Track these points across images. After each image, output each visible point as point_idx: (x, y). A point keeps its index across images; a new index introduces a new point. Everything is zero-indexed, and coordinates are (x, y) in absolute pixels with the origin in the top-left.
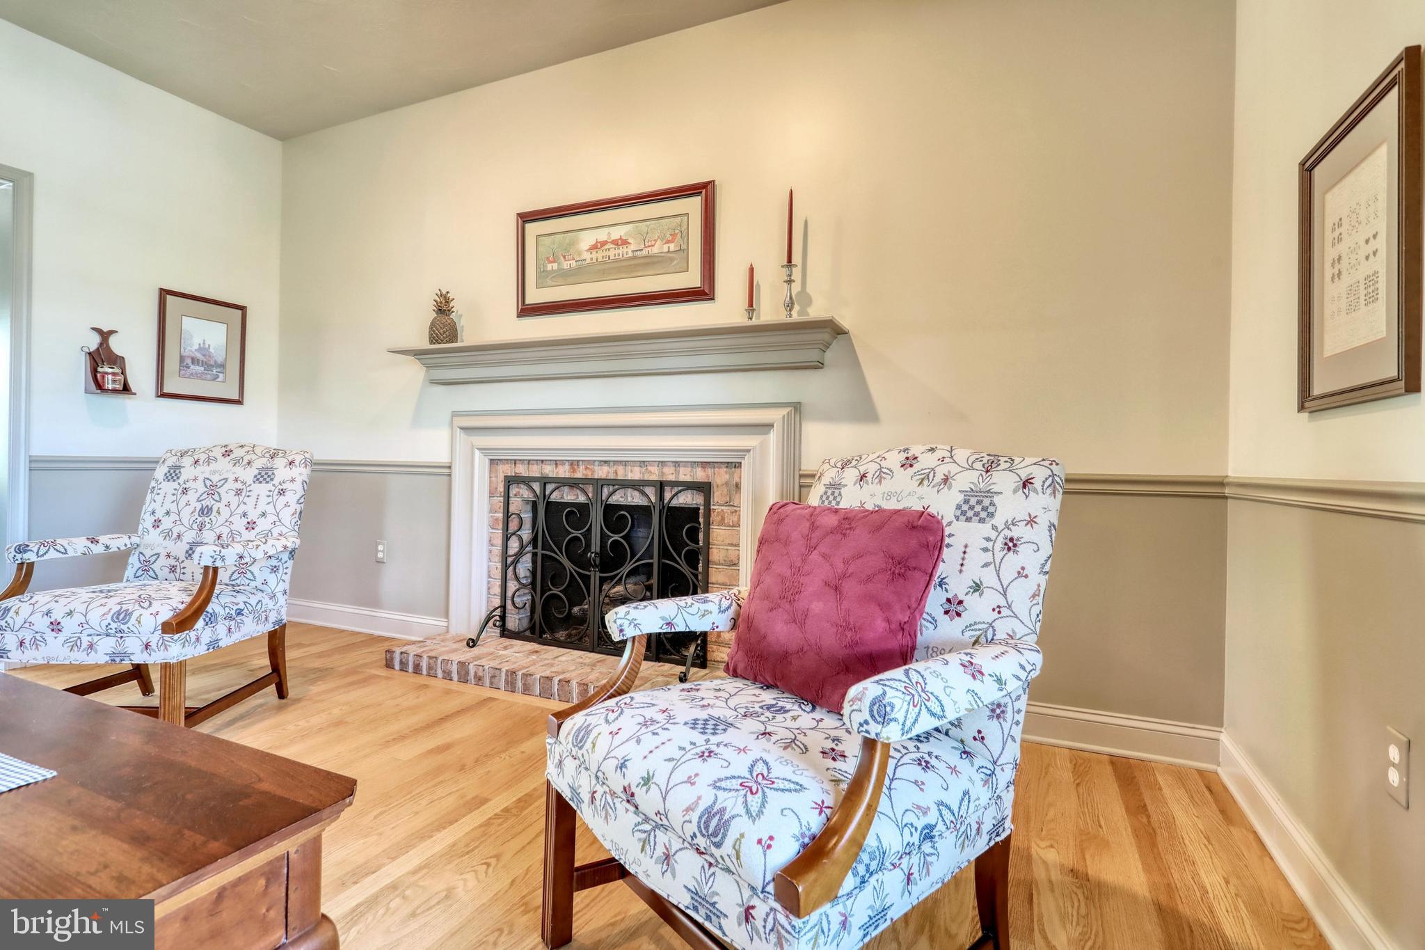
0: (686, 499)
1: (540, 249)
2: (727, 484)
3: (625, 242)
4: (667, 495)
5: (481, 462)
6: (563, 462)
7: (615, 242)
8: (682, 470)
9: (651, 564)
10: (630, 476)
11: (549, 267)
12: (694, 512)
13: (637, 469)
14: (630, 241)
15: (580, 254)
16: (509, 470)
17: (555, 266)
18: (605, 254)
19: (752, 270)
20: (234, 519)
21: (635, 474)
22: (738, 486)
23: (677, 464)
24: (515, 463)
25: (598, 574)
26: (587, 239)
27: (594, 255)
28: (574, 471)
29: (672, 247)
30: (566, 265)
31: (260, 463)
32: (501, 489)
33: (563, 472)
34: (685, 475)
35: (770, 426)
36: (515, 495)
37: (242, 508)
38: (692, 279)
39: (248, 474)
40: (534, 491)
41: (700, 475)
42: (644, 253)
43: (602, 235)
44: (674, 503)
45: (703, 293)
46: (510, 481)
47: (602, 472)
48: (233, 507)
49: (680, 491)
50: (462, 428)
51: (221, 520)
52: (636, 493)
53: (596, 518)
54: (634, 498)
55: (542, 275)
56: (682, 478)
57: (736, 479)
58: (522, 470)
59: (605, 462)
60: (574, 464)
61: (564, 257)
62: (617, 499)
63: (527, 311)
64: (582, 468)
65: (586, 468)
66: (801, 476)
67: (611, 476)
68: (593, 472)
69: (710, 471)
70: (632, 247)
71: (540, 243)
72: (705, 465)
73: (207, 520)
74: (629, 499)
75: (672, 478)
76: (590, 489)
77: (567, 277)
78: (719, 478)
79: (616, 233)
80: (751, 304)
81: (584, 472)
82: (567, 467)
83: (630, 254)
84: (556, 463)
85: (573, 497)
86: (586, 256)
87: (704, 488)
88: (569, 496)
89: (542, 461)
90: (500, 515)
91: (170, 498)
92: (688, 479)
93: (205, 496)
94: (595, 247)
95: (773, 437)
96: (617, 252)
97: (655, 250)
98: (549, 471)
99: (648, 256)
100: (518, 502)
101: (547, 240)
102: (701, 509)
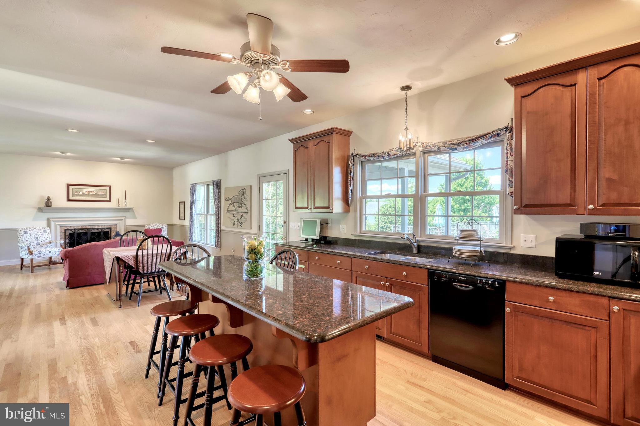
0: (107, 230)
2: (114, 228)
3: (93, 192)
4: (103, 230)
5: (58, 227)
6: (80, 226)
7: (91, 192)
8: (106, 226)
10: (95, 228)
11: (75, 194)
12: (108, 232)
13: (97, 226)
14: (95, 192)
15: (83, 192)
17: (77, 194)
18: (89, 193)
19: (119, 199)
21: (96, 227)
22: (116, 228)
24: (67, 227)
26: (86, 190)
27: (87, 193)
29: (103, 194)
30: (80, 194)
32: (63, 231)
33: (80, 228)
34: (106, 227)
35: (122, 220)
36: (67, 232)
37: (44, 237)
38: (107, 199)
40: (72, 231)
41: (109, 227)
42: (98, 194)
43: (88, 190)
44: (105, 231)
45: (110, 201)
46: (65, 230)
47: (89, 227)
49: (105, 229)
50: (53, 221)
51: (41, 239)
52: (97, 230)
54: (96, 231)
55: (73, 195)
58: (69, 228)
59: (89, 225)
60: (82, 226)
61: (79, 192)
62: (93, 231)
63: (68, 200)
64: (84, 226)
66: (126, 226)
67: (91, 228)
68: (87, 227)
71: (73, 189)
72: (110, 225)
73: (38, 239)
75: (104, 227)
76: (86, 230)
78: (112, 227)
79: (92, 190)
80: (118, 204)
82: (81, 227)
83: (95, 194)
84: (78, 226)
85: (83, 231)
86: (85, 193)
87: (110, 229)
88: (81, 231)
89: (74, 226)
90: (63, 236)
92: (107, 227)
93: (35, 235)
97: (100, 194)
98: (76, 227)
99: (98, 195)
100: (67, 234)
101: (75, 189)
102: (110, 231)
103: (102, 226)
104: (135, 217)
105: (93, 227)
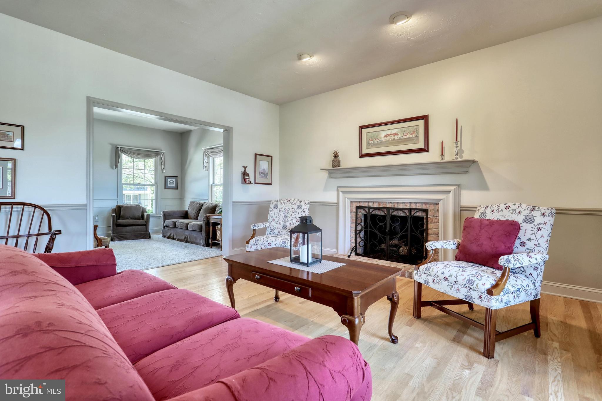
0: (419, 214)
1: (367, 137)
2: (434, 209)
3: (397, 134)
4: (413, 213)
5: (348, 202)
6: (376, 202)
7: (393, 135)
8: (418, 205)
9: (408, 234)
10: (399, 207)
11: (370, 142)
12: (421, 218)
13: (402, 205)
14: (398, 134)
15: (381, 138)
16: (358, 205)
17: (372, 142)
18: (390, 138)
19: (442, 143)
20: (293, 219)
21: (401, 206)
22: (438, 210)
23: (416, 203)
24: (359, 202)
25: (389, 237)
26: (383, 134)
27: (386, 139)
28: (380, 205)
29: (413, 136)
30: (376, 142)
31: (298, 204)
32: (355, 210)
33: (376, 205)
34: (419, 207)
35: (449, 192)
36: (360, 212)
37: (295, 216)
38: (421, 145)
39: (295, 207)
40: (366, 211)
41: (424, 207)
42: (404, 137)
43: (389, 132)
44: (415, 215)
45: (425, 150)
46: (357, 208)
47: (389, 206)
48: (293, 215)
49: (417, 212)
50: (341, 192)
51: (290, 219)
52: (402, 212)
53: (388, 220)
54: (401, 214)
55: (368, 145)
56: (418, 207)
57: (437, 208)
58: (362, 205)
59: (390, 202)
60: (379, 203)
61: (376, 139)
62: (395, 213)
63: (362, 156)
64: (382, 204)
65: (384, 204)
66: (461, 207)
67: (393, 207)
68: (386, 205)
69: (428, 206)
70: (399, 136)
71: (367, 135)
72: (425, 203)
73: (286, 219)
74: (399, 214)
75: (414, 207)
76: (385, 211)
77: (376, 145)
78: (431, 208)
79: (393, 132)
80: (442, 154)
81: (383, 205)
82: (377, 204)
83: (399, 138)
84: (373, 202)
85: (379, 213)
86: (383, 139)
87: (426, 211)
88: (378, 213)
89: (369, 202)
90: (354, 218)
91: (276, 213)
92: (420, 208)
93: (285, 213)
94: (386, 136)
95: (451, 195)
96: (394, 137)
97: (407, 136)
98: (371, 205)
99: (405, 139)
100: (360, 214)
101: (370, 134)
102: (425, 217)
103: (412, 205)
104: (483, 186)
105: (396, 206)
